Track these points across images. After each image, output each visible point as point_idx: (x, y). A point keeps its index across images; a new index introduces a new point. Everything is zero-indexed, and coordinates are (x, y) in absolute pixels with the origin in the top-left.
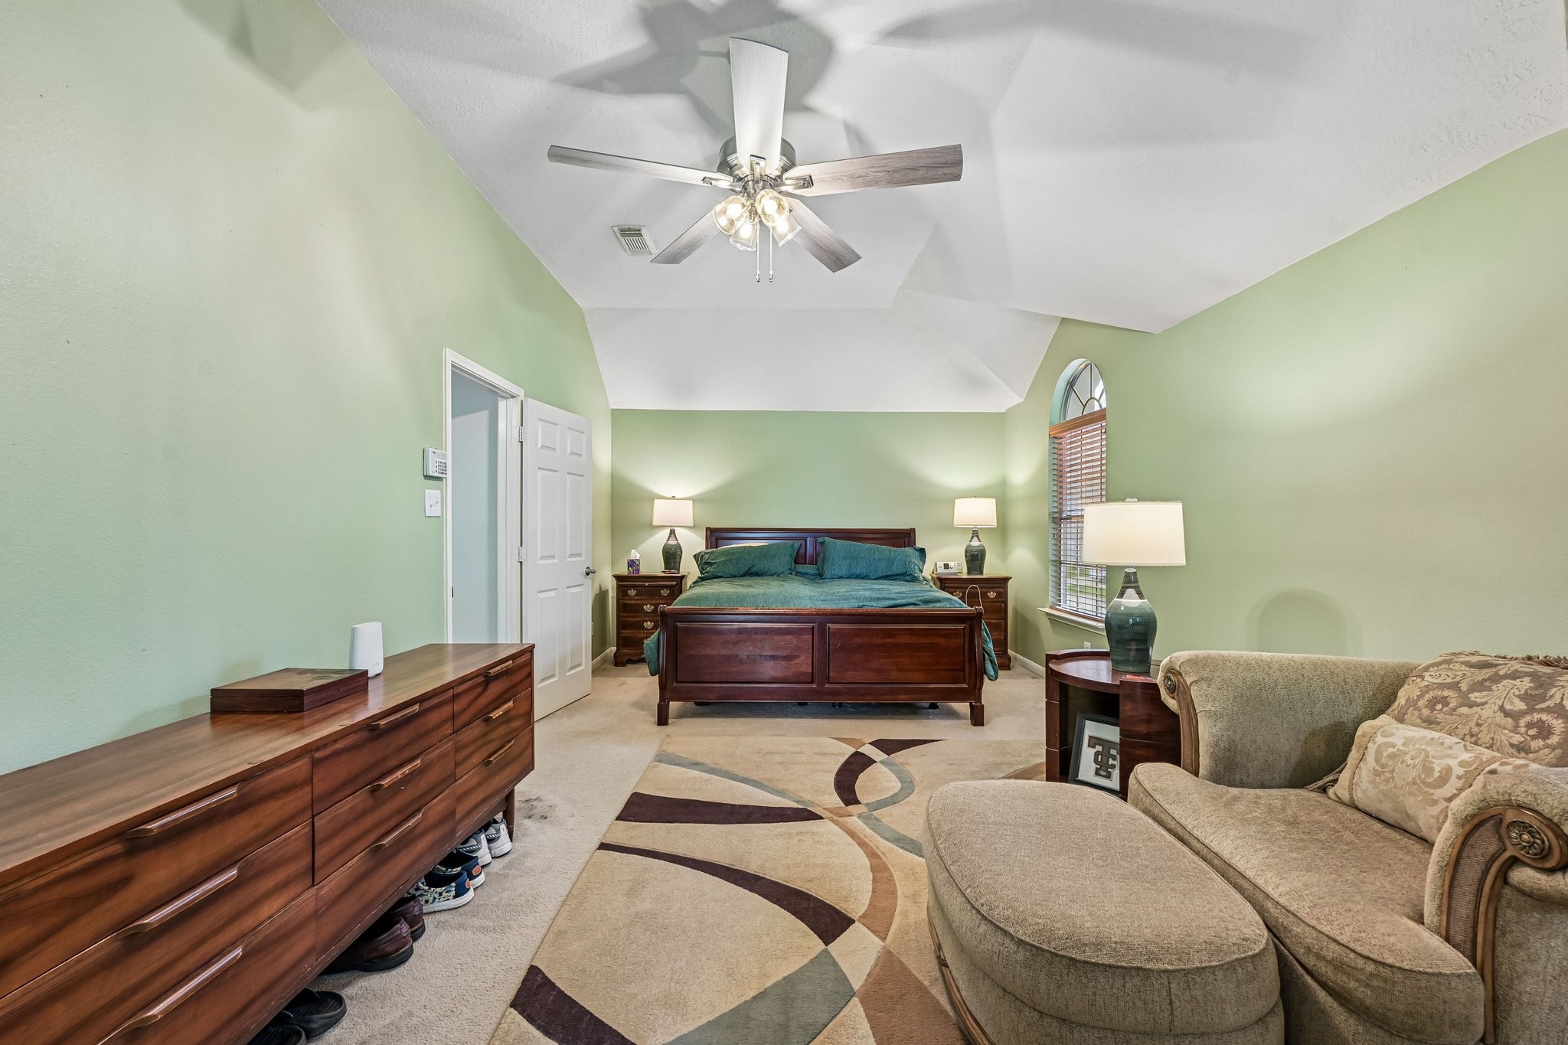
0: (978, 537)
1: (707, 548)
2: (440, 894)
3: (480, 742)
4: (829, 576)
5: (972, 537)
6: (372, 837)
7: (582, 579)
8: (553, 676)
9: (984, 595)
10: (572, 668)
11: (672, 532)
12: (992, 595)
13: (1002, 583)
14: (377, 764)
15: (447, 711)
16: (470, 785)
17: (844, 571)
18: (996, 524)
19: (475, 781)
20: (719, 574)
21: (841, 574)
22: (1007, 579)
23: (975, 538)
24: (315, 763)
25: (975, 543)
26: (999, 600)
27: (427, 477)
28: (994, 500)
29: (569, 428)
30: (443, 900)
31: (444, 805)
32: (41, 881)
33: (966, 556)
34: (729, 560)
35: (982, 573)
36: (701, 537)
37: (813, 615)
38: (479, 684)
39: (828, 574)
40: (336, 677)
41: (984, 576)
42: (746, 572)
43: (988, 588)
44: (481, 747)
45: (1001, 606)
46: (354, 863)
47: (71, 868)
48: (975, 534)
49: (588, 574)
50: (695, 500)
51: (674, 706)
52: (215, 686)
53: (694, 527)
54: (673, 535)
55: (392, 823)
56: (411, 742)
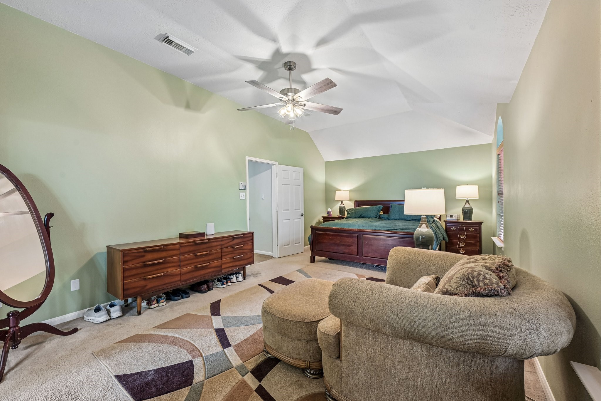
0: (469, 203)
1: (355, 207)
2: (219, 284)
3: (231, 252)
4: (391, 219)
5: (466, 203)
6: (195, 264)
7: (300, 217)
8: (289, 245)
9: (467, 230)
10: (296, 244)
11: (342, 202)
12: (472, 230)
13: (479, 224)
14: (197, 250)
15: (220, 243)
16: (227, 261)
17: (397, 217)
18: (478, 197)
19: (229, 261)
20: (351, 217)
21: (395, 218)
22: (481, 223)
23: (467, 204)
24: (180, 246)
25: (467, 206)
26: (476, 232)
27: (240, 189)
28: (477, 186)
29: (294, 172)
30: (219, 285)
31: (217, 264)
32: (131, 252)
33: (462, 212)
34: (355, 212)
35: (471, 220)
36: (353, 203)
37: (356, 231)
38: (231, 239)
39: (391, 218)
40: (198, 233)
41: (472, 221)
42: (360, 216)
43: (470, 226)
44: (232, 254)
45: (477, 235)
46: (190, 268)
47: (136, 251)
48: (467, 202)
49: (302, 215)
50: (350, 191)
51: (317, 258)
52: (181, 232)
53: (350, 200)
54: (342, 203)
55: (201, 263)
56: (206, 248)
